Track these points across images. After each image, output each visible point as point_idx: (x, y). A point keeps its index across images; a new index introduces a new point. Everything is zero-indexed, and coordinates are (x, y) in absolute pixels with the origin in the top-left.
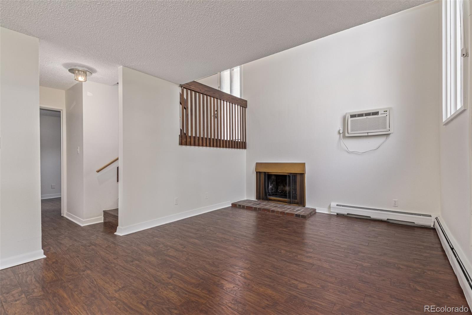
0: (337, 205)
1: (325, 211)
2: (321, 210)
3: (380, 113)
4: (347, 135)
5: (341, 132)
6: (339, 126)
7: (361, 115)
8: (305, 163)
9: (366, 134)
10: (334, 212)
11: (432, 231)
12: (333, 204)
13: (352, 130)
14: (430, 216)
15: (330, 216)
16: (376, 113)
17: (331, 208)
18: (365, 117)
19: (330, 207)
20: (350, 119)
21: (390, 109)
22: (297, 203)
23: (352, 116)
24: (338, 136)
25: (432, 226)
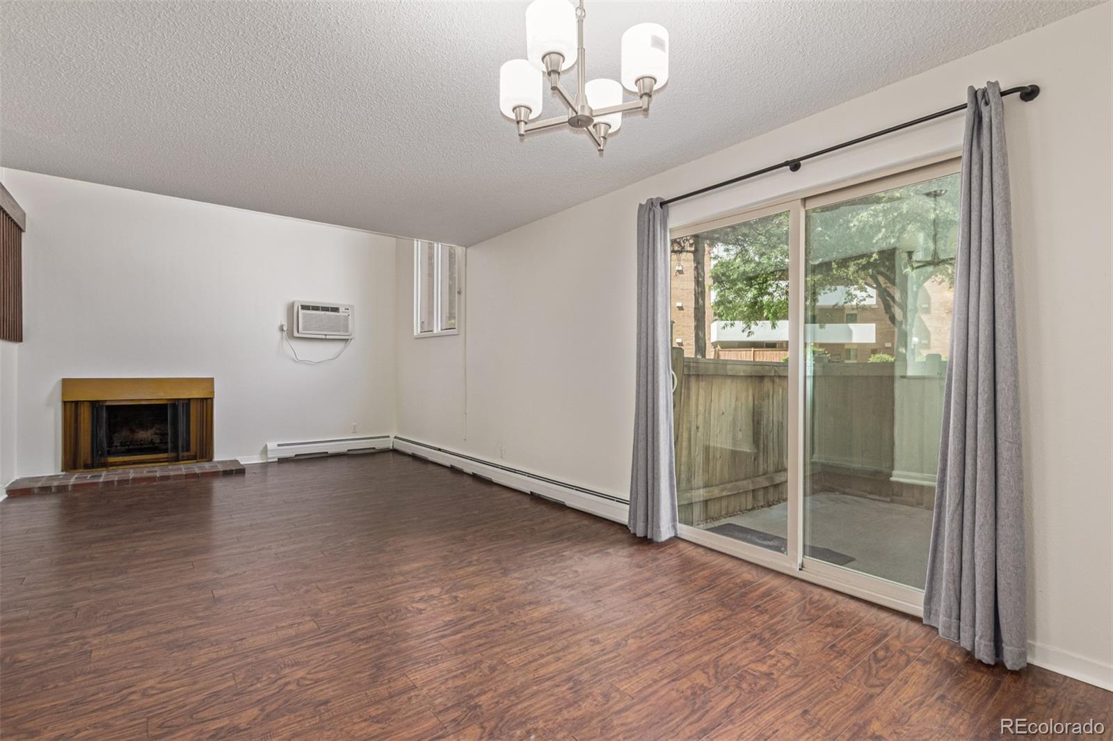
0: (279, 445)
1: (256, 459)
2: (249, 459)
3: (340, 310)
4: (296, 334)
5: (285, 328)
6: (281, 319)
7: (316, 308)
8: (213, 379)
9: (324, 337)
10: (273, 457)
11: (391, 454)
12: (272, 445)
13: (305, 328)
14: (388, 437)
15: (265, 466)
16: (336, 310)
17: (269, 452)
18: (323, 313)
19: (265, 450)
20: (301, 312)
21: (352, 307)
22: (194, 458)
23: (304, 307)
24: (278, 335)
25: (391, 448)
